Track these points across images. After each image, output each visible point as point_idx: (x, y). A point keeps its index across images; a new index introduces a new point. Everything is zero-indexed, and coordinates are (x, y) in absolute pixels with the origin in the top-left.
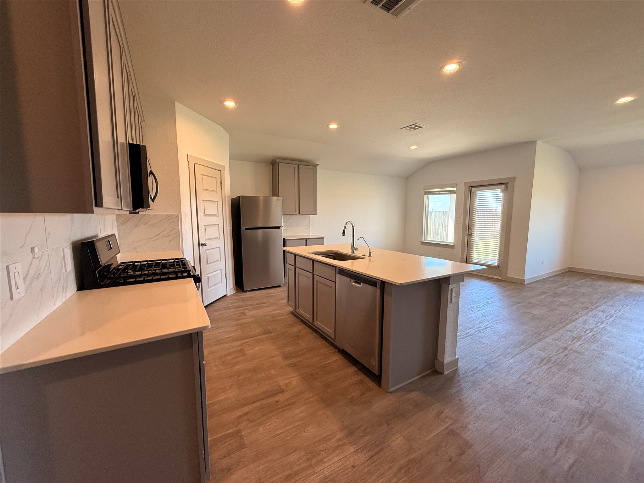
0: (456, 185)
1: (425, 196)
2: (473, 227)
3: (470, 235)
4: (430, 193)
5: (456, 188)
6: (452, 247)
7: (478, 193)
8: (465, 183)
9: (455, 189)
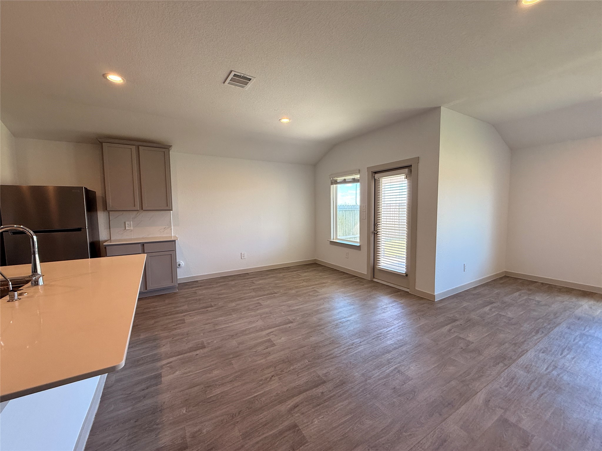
0: (359, 172)
1: (332, 186)
2: (379, 223)
3: (375, 233)
4: (336, 182)
5: (359, 175)
6: (358, 248)
7: (383, 180)
8: (367, 168)
9: (357, 176)
